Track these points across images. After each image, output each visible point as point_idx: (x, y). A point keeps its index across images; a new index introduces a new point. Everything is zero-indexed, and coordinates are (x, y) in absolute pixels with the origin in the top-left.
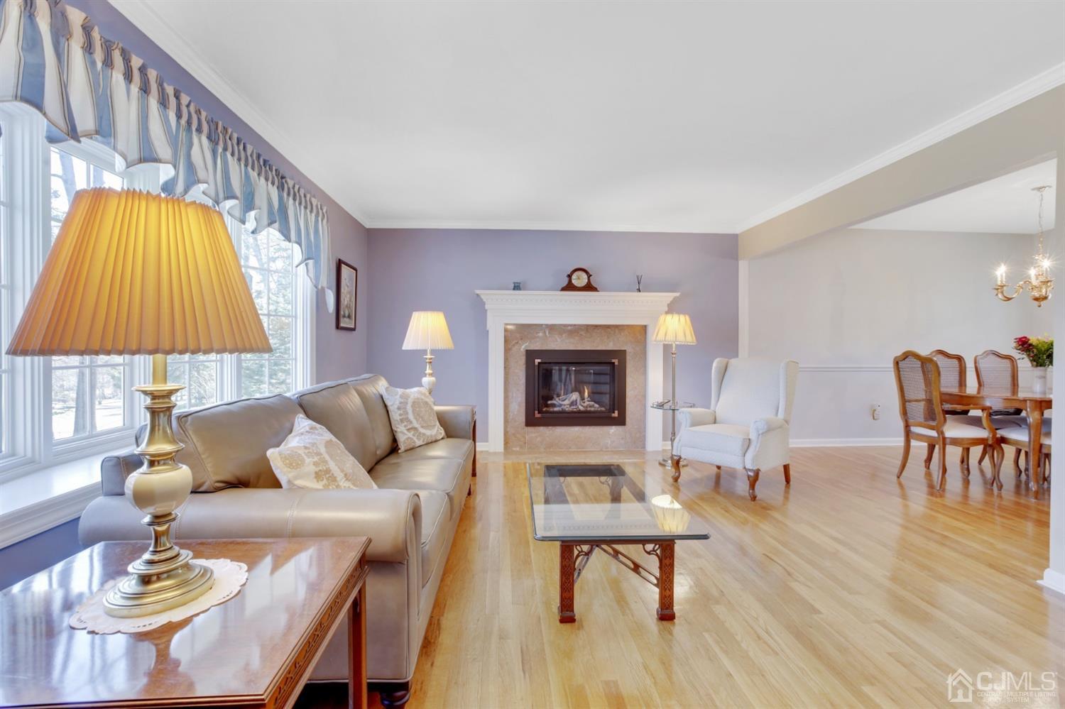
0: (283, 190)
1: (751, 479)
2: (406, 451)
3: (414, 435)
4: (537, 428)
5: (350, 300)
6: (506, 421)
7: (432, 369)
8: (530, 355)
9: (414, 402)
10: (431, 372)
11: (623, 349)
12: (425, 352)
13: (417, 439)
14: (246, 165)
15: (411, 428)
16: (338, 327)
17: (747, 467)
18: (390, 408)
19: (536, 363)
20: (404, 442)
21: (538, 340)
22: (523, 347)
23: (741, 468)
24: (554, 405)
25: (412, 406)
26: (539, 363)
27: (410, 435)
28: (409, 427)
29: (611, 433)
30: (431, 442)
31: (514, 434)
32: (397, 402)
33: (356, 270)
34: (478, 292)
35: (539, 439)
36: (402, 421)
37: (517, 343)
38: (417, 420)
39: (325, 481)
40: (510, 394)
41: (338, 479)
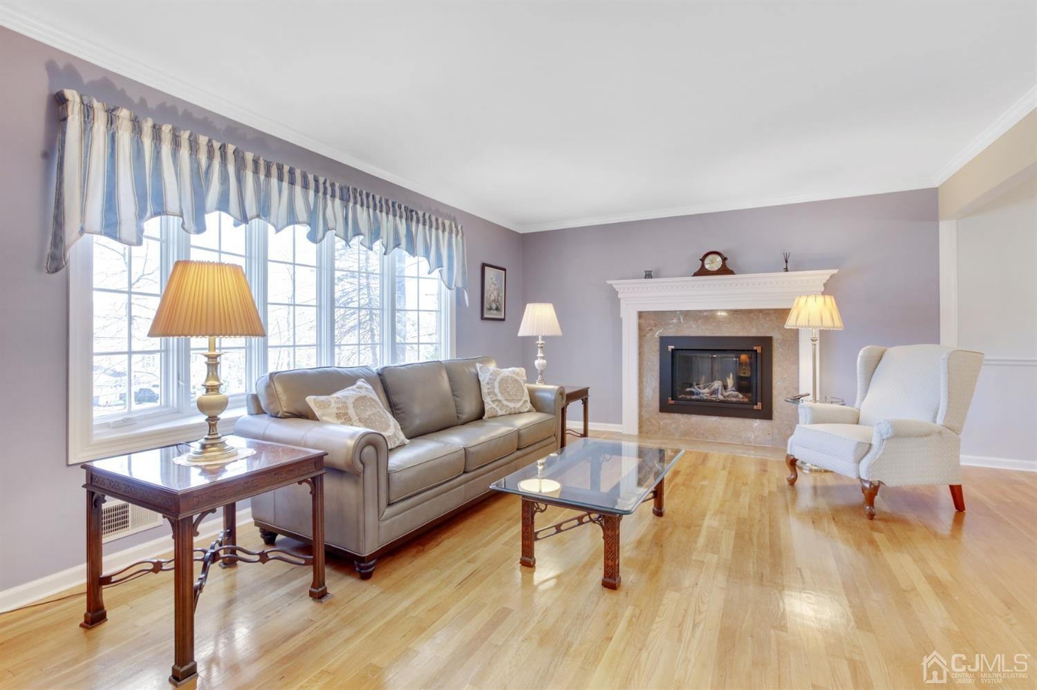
0: (412, 220)
1: (867, 492)
2: (489, 418)
3: (497, 406)
4: (672, 415)
5: (498, 295)
6: (641, 406)
7: (543, 353)
8: (664, 341)
9: (502, 379)
10: (542, 355)
11: (769, 335)
12: (536, 338)
13: (500, 409)
14: (375, 209)
15: (496, 400)
16: (483, 318)
17: (862, 477)
18: (482, 383)
19: (670, 350)
20: (488, 411)
21: (671, 326)
22: (657, 333)
23: (855, 478)
24: (692, 393)
25: (499, 382)
26: (672, 349)
27: (494, 406)
28: (493, 399)
29: (754, 426)
30: (515, 414)
31: (648, 419)
32: (487, 378)
33: (505, 270)
34: (609, 282)
35: (673, 425)
36: (489, 394)
37: (651, 330)
38: (502, 394)
39: (343, 420)
40: (644, 379)
41: (353, 420)
